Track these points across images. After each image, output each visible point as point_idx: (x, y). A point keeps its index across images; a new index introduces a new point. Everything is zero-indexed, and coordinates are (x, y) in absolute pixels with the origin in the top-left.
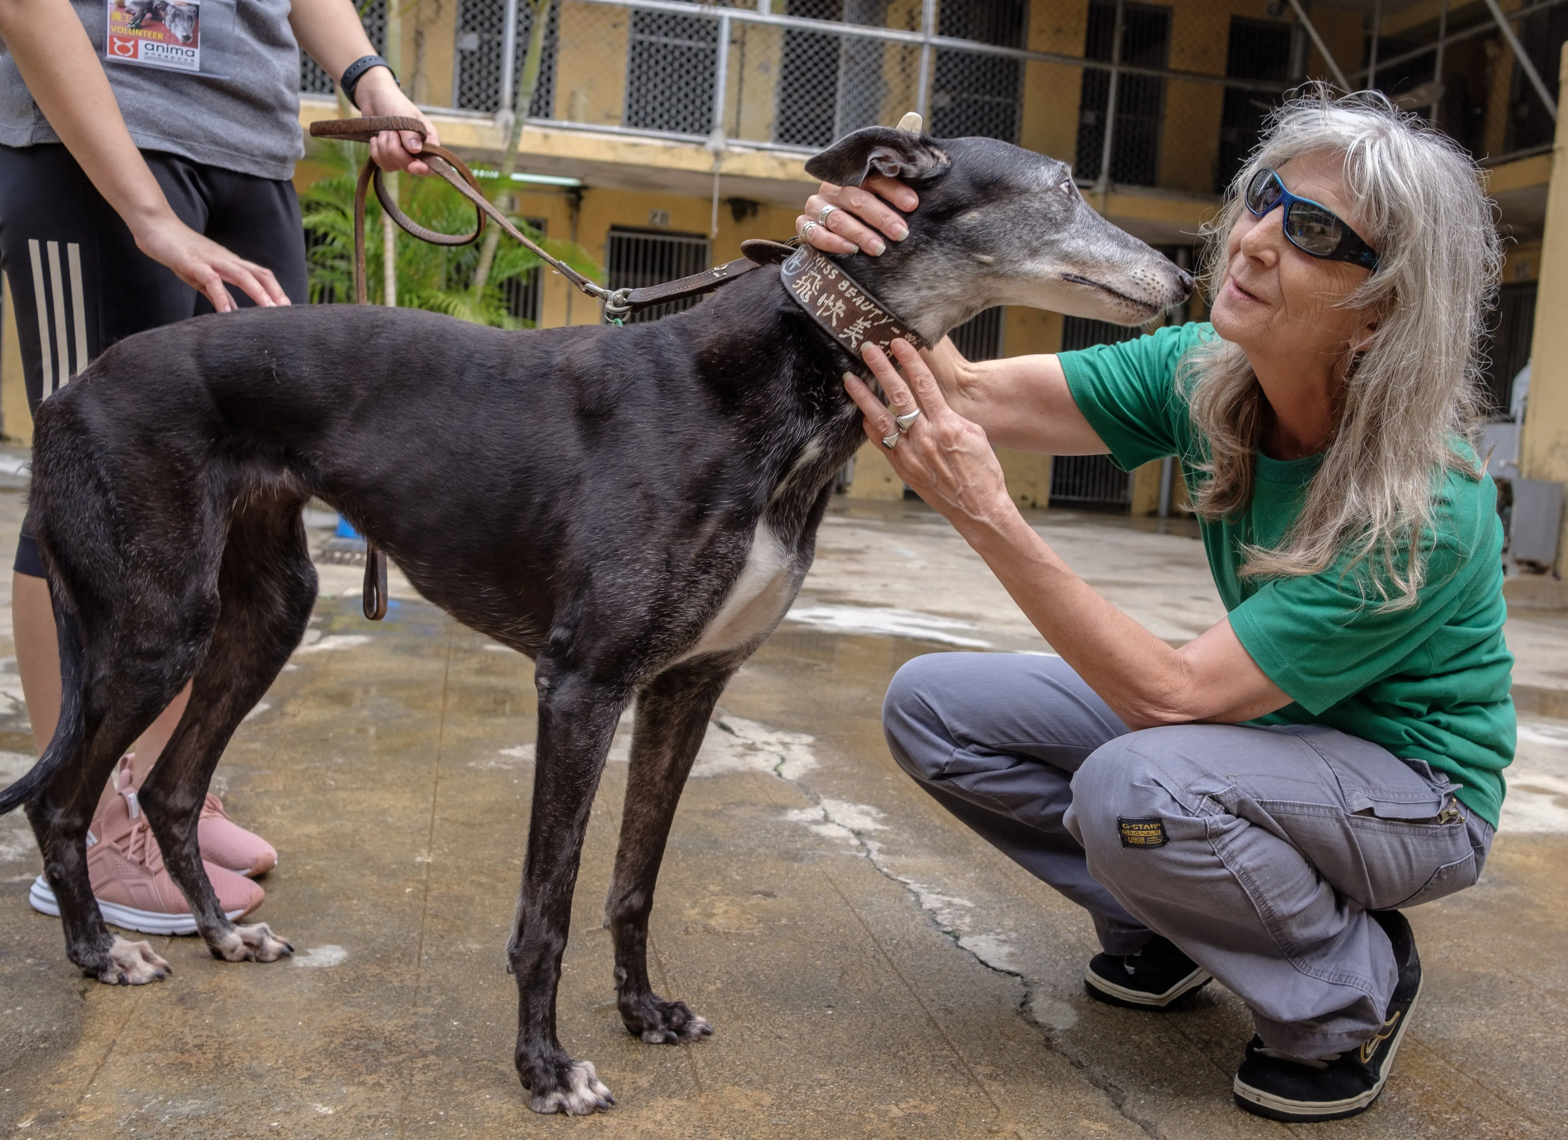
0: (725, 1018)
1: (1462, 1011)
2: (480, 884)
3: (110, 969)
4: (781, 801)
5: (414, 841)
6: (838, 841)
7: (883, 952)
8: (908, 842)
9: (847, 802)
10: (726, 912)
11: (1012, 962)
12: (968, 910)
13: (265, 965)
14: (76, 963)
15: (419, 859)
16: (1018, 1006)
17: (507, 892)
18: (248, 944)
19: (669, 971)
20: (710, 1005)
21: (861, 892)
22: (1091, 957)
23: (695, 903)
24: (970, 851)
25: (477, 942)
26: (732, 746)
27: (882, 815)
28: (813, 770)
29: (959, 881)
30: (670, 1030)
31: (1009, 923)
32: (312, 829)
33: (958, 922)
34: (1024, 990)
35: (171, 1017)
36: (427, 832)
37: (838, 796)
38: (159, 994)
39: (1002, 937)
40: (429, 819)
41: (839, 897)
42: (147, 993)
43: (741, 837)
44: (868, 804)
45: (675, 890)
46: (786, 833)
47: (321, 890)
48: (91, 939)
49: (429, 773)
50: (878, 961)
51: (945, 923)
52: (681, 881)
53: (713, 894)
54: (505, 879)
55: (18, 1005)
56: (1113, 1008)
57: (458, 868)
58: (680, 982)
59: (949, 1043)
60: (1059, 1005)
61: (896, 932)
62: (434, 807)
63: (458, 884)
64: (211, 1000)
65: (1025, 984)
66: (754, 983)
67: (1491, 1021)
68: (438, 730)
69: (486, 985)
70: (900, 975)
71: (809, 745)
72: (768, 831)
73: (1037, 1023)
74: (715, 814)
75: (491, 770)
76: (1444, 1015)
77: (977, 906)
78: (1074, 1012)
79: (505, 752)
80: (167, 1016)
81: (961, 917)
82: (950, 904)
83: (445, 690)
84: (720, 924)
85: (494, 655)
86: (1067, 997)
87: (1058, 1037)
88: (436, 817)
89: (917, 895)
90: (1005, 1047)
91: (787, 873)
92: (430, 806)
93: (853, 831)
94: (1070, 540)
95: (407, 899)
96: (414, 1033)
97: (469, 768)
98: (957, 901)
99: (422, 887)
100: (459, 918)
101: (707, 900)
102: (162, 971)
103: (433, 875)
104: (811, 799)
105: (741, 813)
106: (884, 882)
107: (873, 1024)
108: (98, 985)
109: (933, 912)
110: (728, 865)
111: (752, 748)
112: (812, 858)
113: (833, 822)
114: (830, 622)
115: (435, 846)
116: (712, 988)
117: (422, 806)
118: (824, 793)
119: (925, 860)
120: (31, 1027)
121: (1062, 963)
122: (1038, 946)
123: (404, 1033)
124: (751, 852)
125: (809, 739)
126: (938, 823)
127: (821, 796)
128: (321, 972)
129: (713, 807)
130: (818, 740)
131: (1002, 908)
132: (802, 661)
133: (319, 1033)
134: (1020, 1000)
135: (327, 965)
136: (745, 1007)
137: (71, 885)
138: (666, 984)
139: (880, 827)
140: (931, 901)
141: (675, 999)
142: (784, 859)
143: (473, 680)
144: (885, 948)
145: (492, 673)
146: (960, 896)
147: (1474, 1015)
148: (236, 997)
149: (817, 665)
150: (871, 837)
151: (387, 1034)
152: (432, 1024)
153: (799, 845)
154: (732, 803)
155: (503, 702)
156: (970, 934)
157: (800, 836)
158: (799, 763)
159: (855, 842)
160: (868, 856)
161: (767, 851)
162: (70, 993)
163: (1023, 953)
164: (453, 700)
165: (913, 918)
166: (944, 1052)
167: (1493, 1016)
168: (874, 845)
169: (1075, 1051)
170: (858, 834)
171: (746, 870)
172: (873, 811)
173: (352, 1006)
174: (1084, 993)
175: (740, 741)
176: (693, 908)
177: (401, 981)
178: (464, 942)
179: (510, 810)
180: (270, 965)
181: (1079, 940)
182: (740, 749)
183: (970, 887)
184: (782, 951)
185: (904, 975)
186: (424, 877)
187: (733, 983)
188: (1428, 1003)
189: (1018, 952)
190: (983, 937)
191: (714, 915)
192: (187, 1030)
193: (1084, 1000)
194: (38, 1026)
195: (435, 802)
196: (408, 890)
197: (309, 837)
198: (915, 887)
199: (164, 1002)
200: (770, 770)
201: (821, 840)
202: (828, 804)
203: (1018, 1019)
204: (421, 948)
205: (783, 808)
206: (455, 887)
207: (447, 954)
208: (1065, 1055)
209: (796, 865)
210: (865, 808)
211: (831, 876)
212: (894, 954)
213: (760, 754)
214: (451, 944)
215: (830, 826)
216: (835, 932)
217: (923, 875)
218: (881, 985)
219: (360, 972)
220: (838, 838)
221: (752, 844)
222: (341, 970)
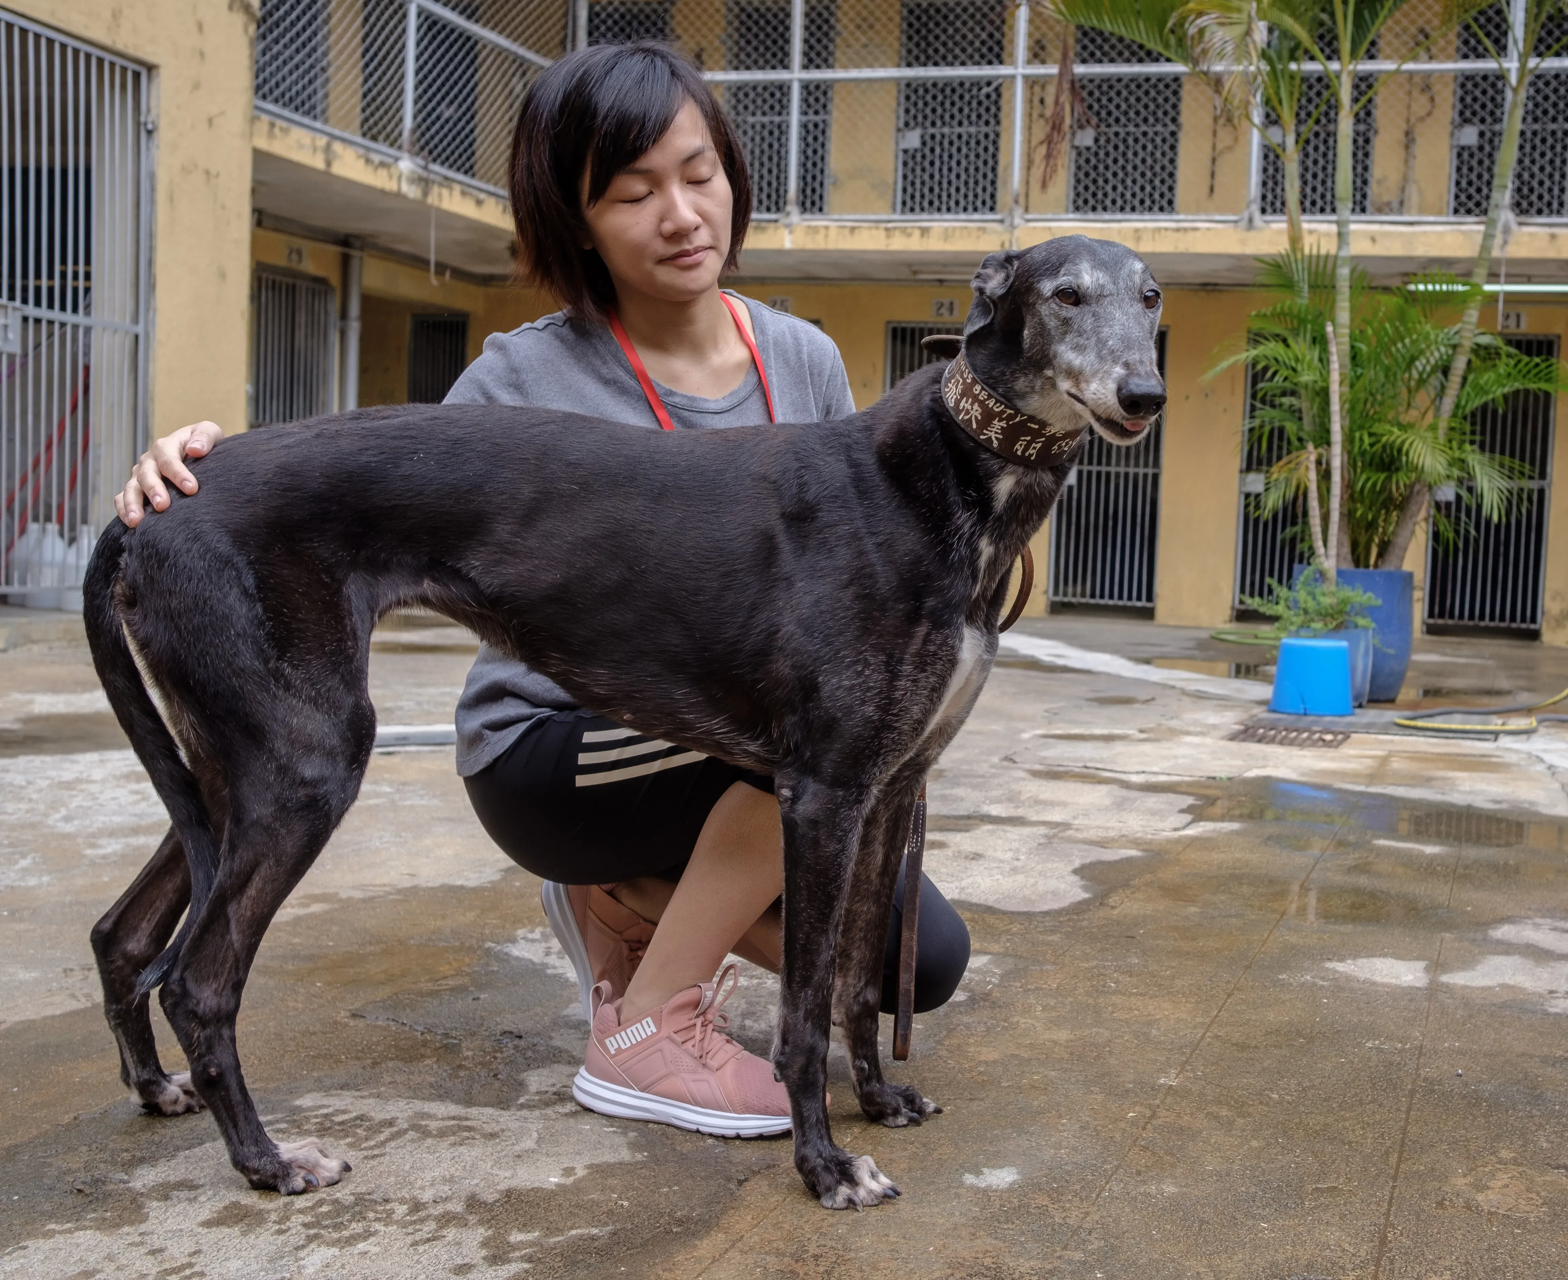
2: (1217, 1117)
5: (1168, 1059)
15: (1163, 1080)
17: (1243, 1130)
19: (1391, 1250)
23: (1472, 1170)
25: (1176, 1184)
32: (1063, 1035)
40: (1199, 1036)
47: (1036, 1103)
49: (1228, 982)
52: (1467, 1140)
53: (1499, 1161)
54: (1250, 1115)
57: (1204, 1095)
58: (1397, 1265)
62: (1213, 1022)
63: (1192, 1114)
69: (1158, 1236)
75: (1302, 985)
79: (1328, 965)
84: (1488, 1201)
88: (1208, 1034)
92: (1208, 1020)
95: (1124, 1126)
97: (1278, 981)
99: (1148, 1113)
100: (1171, 1154)
101: (1488, 1169)
103: (1170, 1100)
110: (1540, 1127)
117: (1199, 1020)
135: (994, 1187)
138: (1378, 1265)
176: (1465, 1176)
177: (1064, 1218)
178: (1160, 1182)
179: (1299, 1034)
186: (1158, 1101)
191: (1488, 1188)
195: (1216, 1016)
196: (1131, 1115)
197: (1055, 1042)
206: (1187, 1117)
207: (1134, 1193)
214: (1145, 1182)
219: (1025, 1201)
222: (1005, 1196)
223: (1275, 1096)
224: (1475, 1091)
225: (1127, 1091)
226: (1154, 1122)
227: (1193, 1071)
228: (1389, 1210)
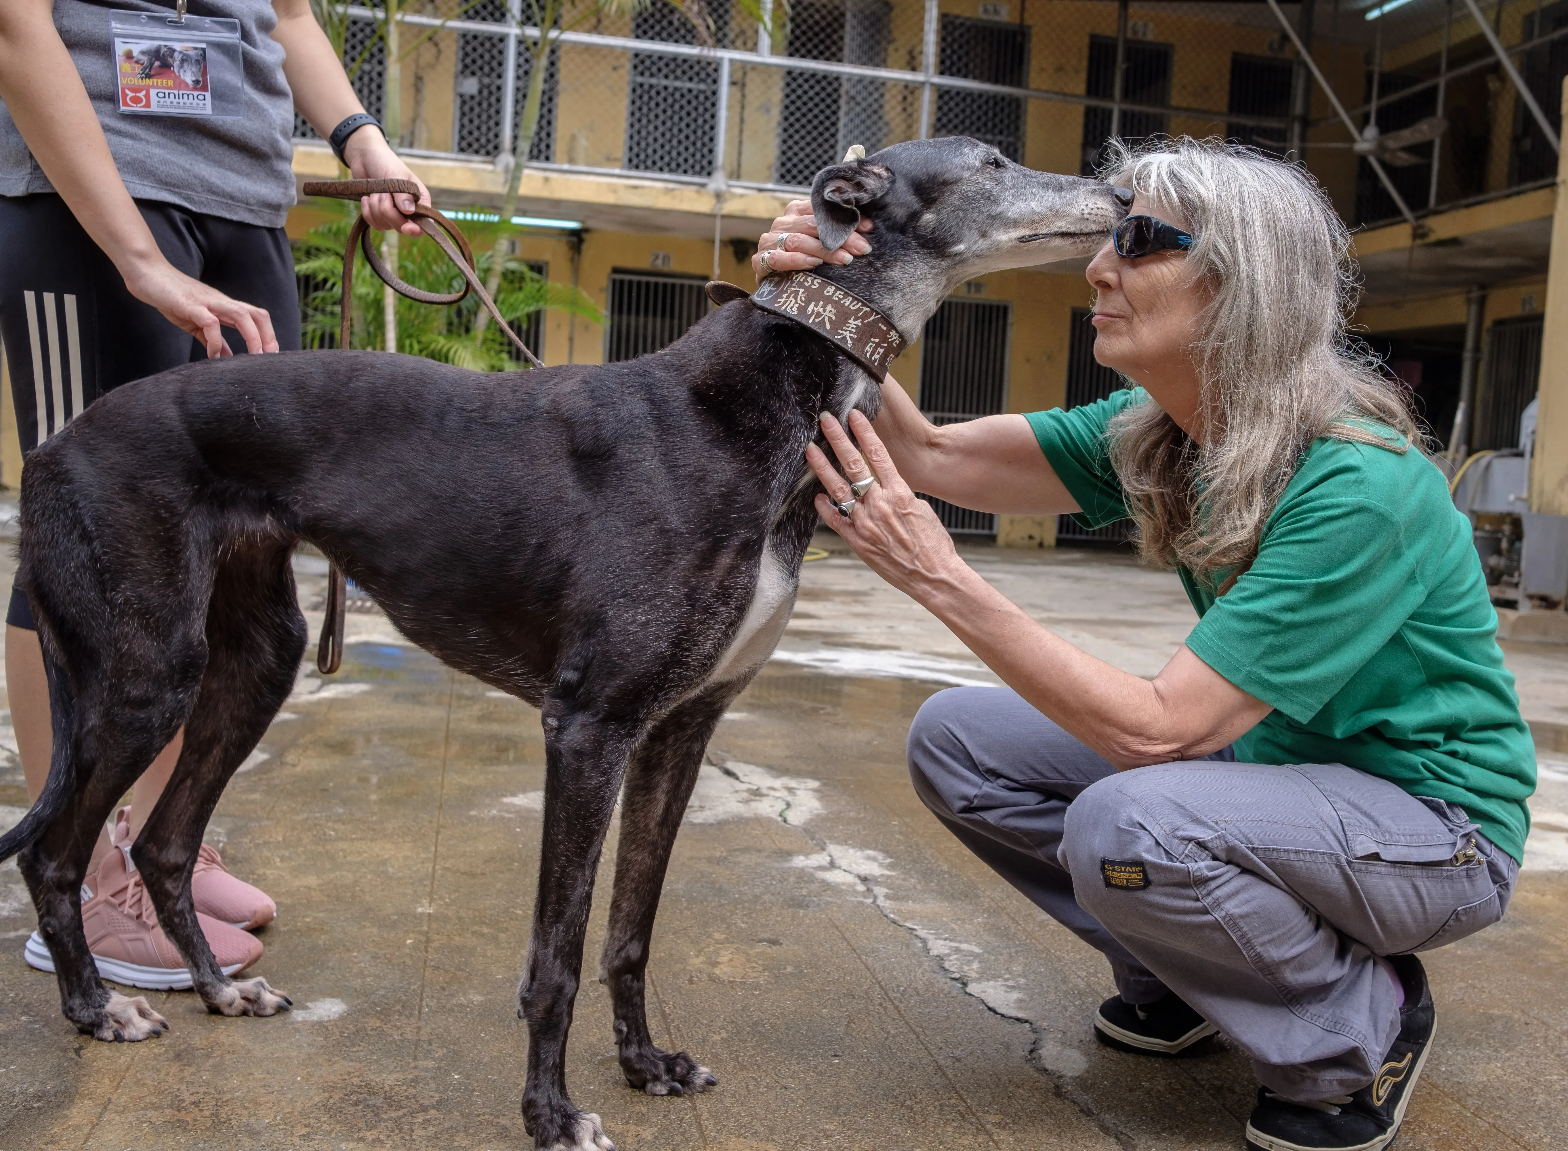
0: (730, 1068)
1: (1477, 1054)
2: (482, 935)
3: (106, 1025)
4: (786, 847)
5: (415, 892)
6: (844, 887)
7: (890, 1000)
8: (914, 887)
9: (853, 847)
10: (731, 960)
11: (1020, 1008)
12: (976, 956)
13: (264, 1020)
14: (71, 1019)
15: (420, 910)
16: (1027, 1053)
17: (509, 943)
18: (246, 999)
19: (673, 1021)
20: (715, 1056)
21: (867, 939)
22: (1101, 1002)
23: (700, 951)
24: (977, 896)
25: (478, 993)
26: (737, 792)
27: (889, 860)
28: (818, 815)
29: (967, 926)
30: (674, 1080)
31: (1017, 968)
32: (312, 880)
33: (966, 968)
34: (1033, 1037)
35: (168, 1074)
36: (428, 883)
37: (843, 841)
38: (156, 1051)
39: (1011, 983)
40: (430, 869)
41: (845, 944)
42: (143, 1050)
43: (746, 884)
44: (874, 849)
45: (679, 938)
46: (792, 879)
47: (321, 942)
48: (86, 994)
49: (431, 822)
50: (885, 1008)
51: (952, 969)
52: (685, 929)
53: (718, 942)
54: (507, 929)
55: (12, 1063)
56: (1124, 1055)
57: (460, 919)
58: (684, 1032)
59: (957, 1092)
60: (1068, 1052)
61: (903, 979)
62: (436, 857)
63: (460, 935)
64: (208, 1056)
65: (1034, 1031)
66: (760, 1032)
67: (1507, 1063)
68: (440, 778)
69: (488, 1038)
70: (907, 1023)
71: (815, 790)
72: (773, 878)
73: (1046, 1070)
74: (719, 861)
75: (493, 818)
76: (1459, 1058)
77: (985, 952)
78: (1085, 1059)
79: (507, 800)
80: (163, 1072)
81: (969, 963)
82: (957, 950)
83: (447, 737)
84: (725, 973)
85: (496, 702)
86: (1076, 1043)
87: (1068, 1084)
88: (437, 867)
89: (924, 941)
90: (1014, 1096)
91: (793, 920)
92: (431, 855)
93: (859, 877)
94: (1078, 579)
95: (408, 951)
96: (415, 1087)
97: (470, 818)
98: (964, 946)
99: (423, 939)
100: (460, 970)
101: (711, 949)
102: (159, 1027)
103: (434, 925)
104: (816, 845)
105: (745, 859)
106: (891, 929)
107: (880, 1073)
108: (94, 1042)
109: (940, 958)
110: (733, 913)
111: (757, 793)
112: (818, 905)
113: (840, 868)
114: (835, 664)
115: (436, 897)
116: (717, 1038)
117: (423, 856)
118: (830, 838)
119: (932, 906)
120: (25, 1086)
121: (1072, 1009)
122: (1047, 992)
123: (405, 1087)
124: (757, 898)
125: (815, 784)
126: (945, 868)
127: (827, 841)
128: (321, 1026)
129: (718, 854)
130: (824, 785)
131: (1010, 954)
132: (807, 704)
133: (318, 1088)
134: (1029, 1047)
135: (326, 1019)
136: (750, 1057)
137: (66, 939)
138: (670, 1034)
139: (887, 872)
140: (938, 947)
141: (680, 1050)
142: (790, 906)
143: (475, 727)
144: (892, 995)
145: (494, 720)
146: (967, 942)
147: (1489, 1058)
148: (234, 1053)
149: (822, 709)
150: (877, 883)
151: (387, 1088)
152: (433, 1078)
153: (804, 892)
154: (736, 850)
155: (506, 750)
156: (978, 980)
157: (806, 882)
158: (804, 809)
159: (861, 888)
160: (874, 902)
161: (772, 898)
162: (65, 1050)
163: (1032, 999)
164: (454, 748)
165: (921, 964)
166: (953, 1101)
167: (1509, 1059)
168: (880, 891)
169: (1084, 1098)
170: (864, 879)
171: (751, 918)
172: (880, 856)
173: (352, 1061)
174: (1094, 1039)
175: (744, 787)
176: (697, 956)
177: (401, 1035)
178: (465, 994)
179: (512, 859)
180: (269, 1019)
181: (1089, 985)
182: (745, 795)
183: (977, 932)
184: (788, 999)
185: (911, 1022)
186: (425, 928)
187: (738, 1032)
188: (1443, 1045)
189: (1025, 997)
190: (992, 983)
191: (719, 963)
192: (184, 1087)
193: (1094, 1046)
194: (32, 1085)
195: (436, 851)
196: (409, 941)
197: (309, 888)
198: (922, 933)
199: (161, 1058)
200: (775, 816)
201: (827, 886)
202: (834, 849)
203: (1027, 1067)
204: (421, 1000)
205: (788, 854)
206: (457, 938)
207: (448, 1006)
208: (1074, 1102)
209: (802, 912)
210: (871, 853)
211: (837, 923)
212: (901, 1002)
213: (765, 799)
214: (453, 996)
215: (836, 872)
216: (842, 980)
217: (930, 921)
218: (889, 1033)
219: (360, 1026)
220: (844, 884)
221: (757, 891)
222: (340, 1024)
223: (520, 912)
224: (672, 890)
225: (394, 922)
226: (433, 945)
227: (441, 898)
228: (656, 991)
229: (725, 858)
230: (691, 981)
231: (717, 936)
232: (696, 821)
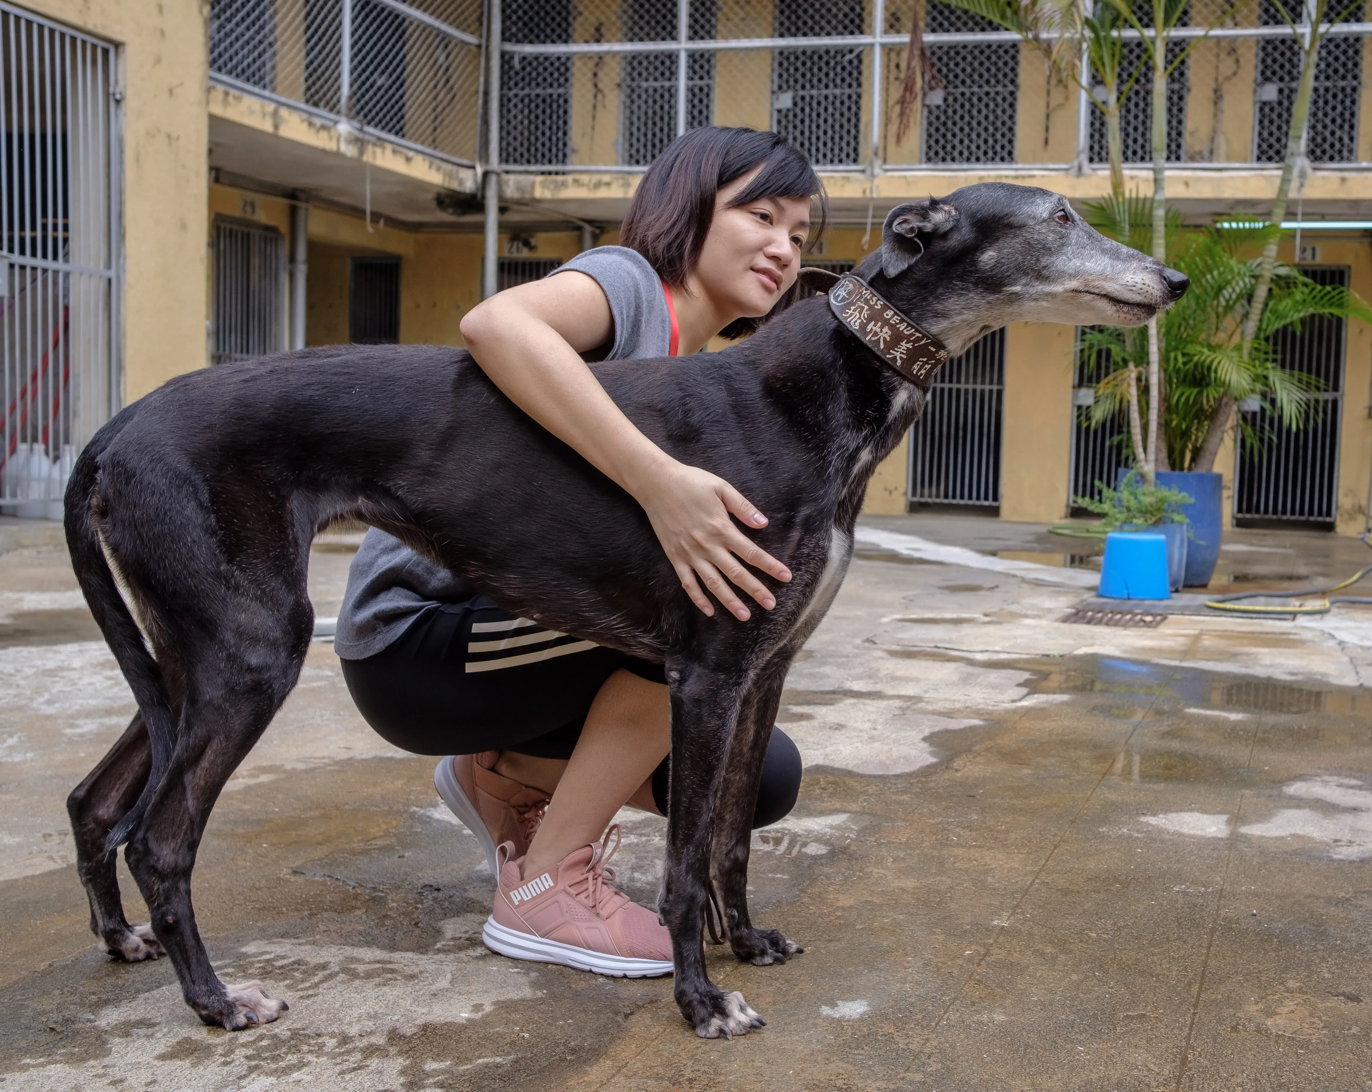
2: (1043, 954)
5: (1001, 904)
10: (1292, 1011)
15: (996, 922)
23: (1263, 997)
32: (910, 883)
36: (1019, 895)
40: (1029, 882)
52: (1260, 972)
53: (1288, 989)
54: (1071, 951)
62: (1041, 870)
63: (1021, 951)
75: (1120, 836)
79: (1144, 819)
84: (1277, 1024)
88: (1037, 881)
92: (1036, 869)
97: (1099, 834)
99: (983, 951)
101: (1277, 996)
103: (1002, 939)
110: (1323, 960)
115: (1019, 910)
171: (1342, 968)
176: (1257, 1003)
177: (908, 1044)
178: (991, 1011)
179: (1116, 880)
186: (992, 940)
191: (1276, 1013)
196: (968, 952)
204: (945, 1012)
206: (1016, 954)
214: (979, 1012)
219: (874, 1029)
222: (856, 1025)
223: (1094, 935)
224: (1267, 929)
225: (965, 932)
226: (988, 959)
227: (1023, 913)
229: (1348, 899)
230: (1235, 1029)
231: (1292, 984)
232: (1336, 857)
